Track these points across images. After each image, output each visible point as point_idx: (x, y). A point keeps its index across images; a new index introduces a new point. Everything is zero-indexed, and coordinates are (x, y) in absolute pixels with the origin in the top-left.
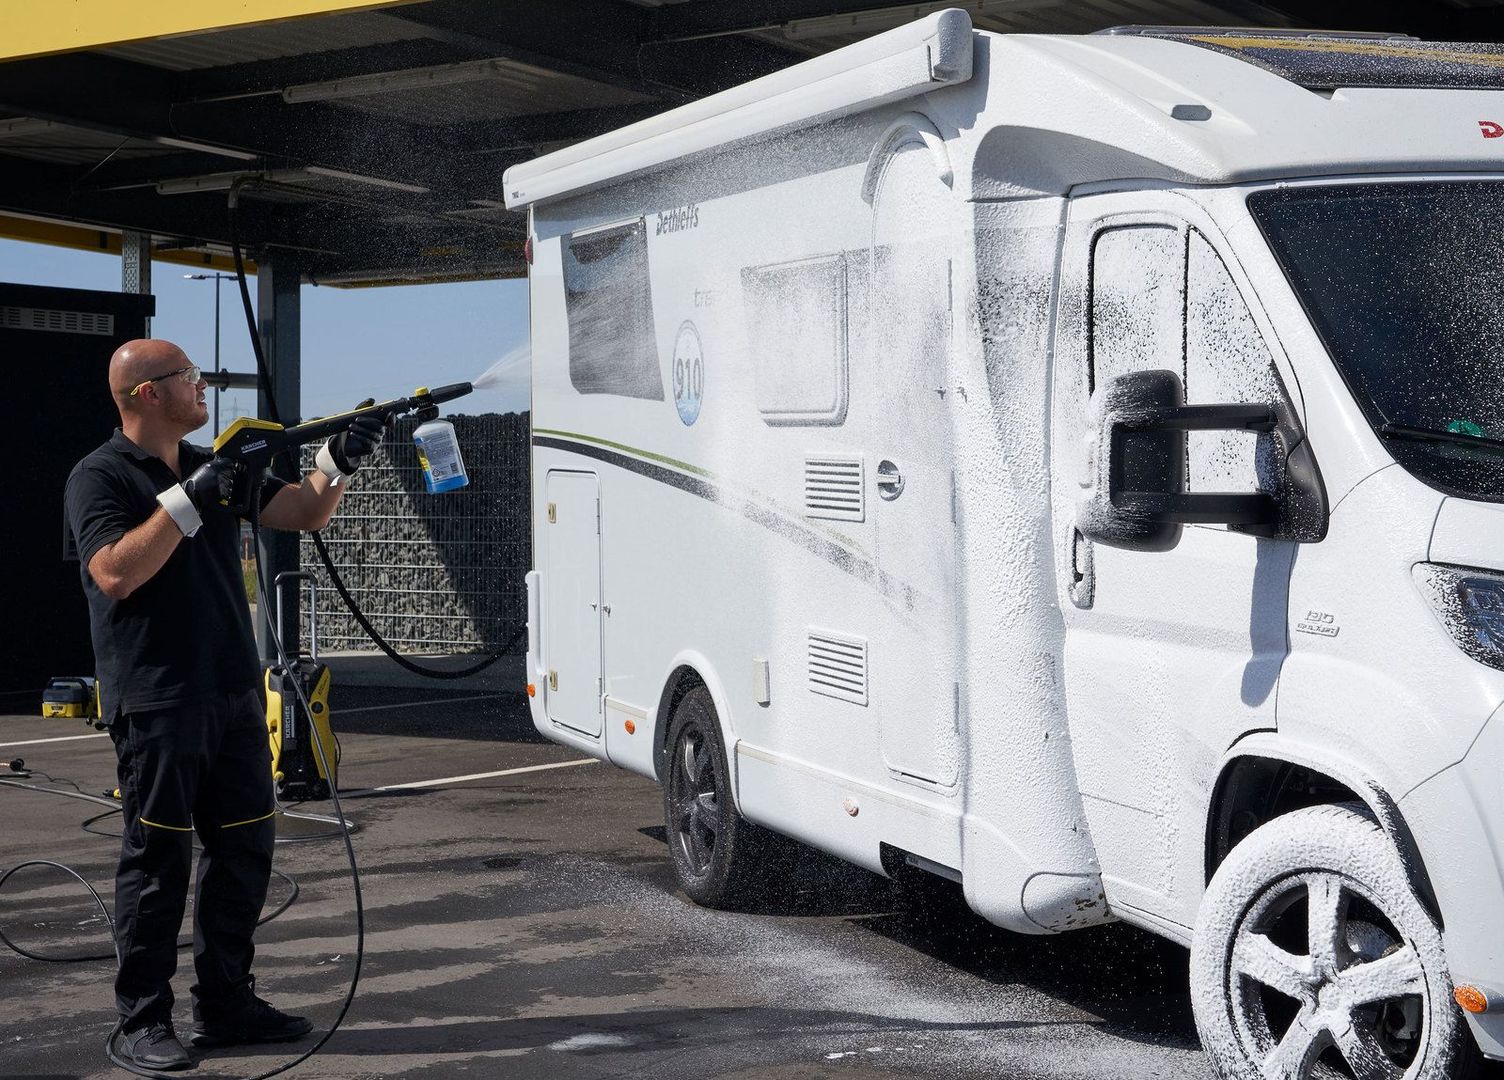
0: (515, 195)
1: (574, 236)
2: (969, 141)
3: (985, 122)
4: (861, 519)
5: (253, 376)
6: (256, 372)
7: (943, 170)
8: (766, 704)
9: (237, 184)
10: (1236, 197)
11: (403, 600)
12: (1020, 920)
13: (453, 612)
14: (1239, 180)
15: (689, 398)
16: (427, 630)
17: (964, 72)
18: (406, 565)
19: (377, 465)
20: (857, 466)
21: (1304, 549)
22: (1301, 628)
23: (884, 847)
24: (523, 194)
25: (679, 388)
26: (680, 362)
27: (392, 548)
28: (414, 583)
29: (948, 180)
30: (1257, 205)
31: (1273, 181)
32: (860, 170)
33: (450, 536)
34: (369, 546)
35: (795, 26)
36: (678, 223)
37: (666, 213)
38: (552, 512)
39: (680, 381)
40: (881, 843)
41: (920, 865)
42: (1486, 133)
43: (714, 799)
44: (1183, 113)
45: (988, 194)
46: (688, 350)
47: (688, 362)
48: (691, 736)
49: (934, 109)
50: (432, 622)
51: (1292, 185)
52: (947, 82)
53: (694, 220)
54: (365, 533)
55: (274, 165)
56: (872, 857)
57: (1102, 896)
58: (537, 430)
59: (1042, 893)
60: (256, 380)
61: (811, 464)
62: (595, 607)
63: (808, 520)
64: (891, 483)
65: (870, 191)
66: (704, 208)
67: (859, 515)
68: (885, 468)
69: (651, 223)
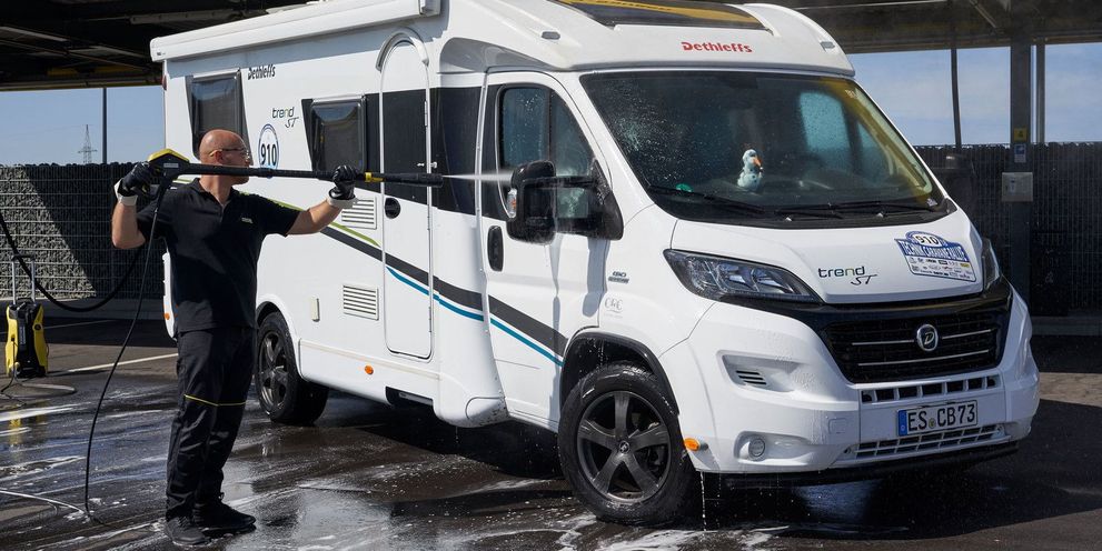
0: (159, 54)
1: (194, 77)
2: (439, 44)
3: (447, 36)
4: (375, 228)
7: (424, 58)
8: (317, 320)
10: (575, 76)
11: (41, 268)
12: (464, 420)
13: (72, 275)
14: (576, 69)
15: (268, 164)
16: (56, 285)
17: (436, 11)
18: (43, 248)
19: (24, 192)
20: (373, 201)
21: (613, 243)
22: (611, 279)
23: (388, 390)
25: (262, 159)
26: (263, 146)
27: (34, 239)
28: (48, 259)
29: (426, 63)
30: (586, 81)
31: (591, 70)
32: (376, 54)
33: (69, 232)
34: (20, 238)
36: (262, 74)
37: (254, 68)
39: (264, 156)
40: (387, 388)
41: (408, 397)
42: (685, 48)
43: (285, 370)
44: (548, 36)
45: (449, 70)
46: (268, 139)
47: (269, 146)
48: (270, 338)
49: (419, 27)
50: (58, 281)
51: (600, 72)
52: (428, 15)
53: (272, 73)
54: (18, 231)
56: (381, 395)
57: (505, 408)
59: (477, 407)
63: (343, 227)
64: (392, 210)
65: (380, 65)
66: (278, 67)
67: (374, 226)
68: (389, 202)
69: (245, 72)
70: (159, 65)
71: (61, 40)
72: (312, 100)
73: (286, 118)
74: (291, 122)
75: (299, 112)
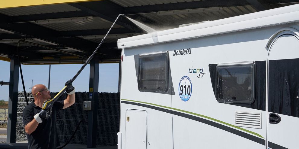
0: (122, 45)
1: (140, 55)
4: (261, 128)
5: (8, 82)
6: (9, 82)
9: (19, 41)
15: (185, 95)
20: (260, 115)
24: (126, 45)
25: (181, 92)
26: (182, 86)
32: (266, 41)
35: (159, 13)
36: (183, 53)
37: (177, 51)
38: (128, 119)
39: (182, 90)
46: (185, 83)
47: (185, 87)
53: (189, 52)
55: (27, 38)
58: (122, 100)
60: (9, 84)
61: (237, 113)
62: (144, 142)
63: (236, 127)
64: (274, 120)
65: (268, 47)
66: (193, 50)
67: (260, 127)
68: (271, 116)
69: (171, 53)
70: (120, 51)
71: (56, 45)
72: (216, 65)
73: (198, 74)
74: (201, 75)
75: (207, 70)
